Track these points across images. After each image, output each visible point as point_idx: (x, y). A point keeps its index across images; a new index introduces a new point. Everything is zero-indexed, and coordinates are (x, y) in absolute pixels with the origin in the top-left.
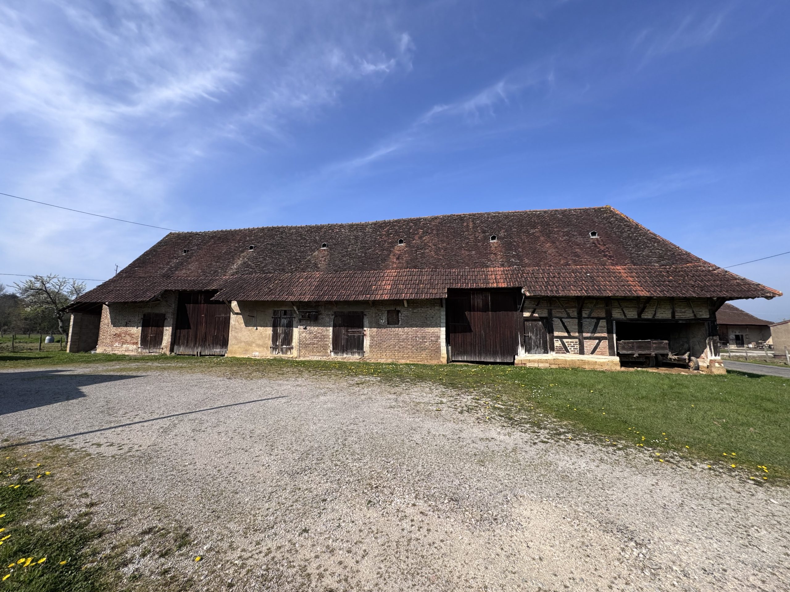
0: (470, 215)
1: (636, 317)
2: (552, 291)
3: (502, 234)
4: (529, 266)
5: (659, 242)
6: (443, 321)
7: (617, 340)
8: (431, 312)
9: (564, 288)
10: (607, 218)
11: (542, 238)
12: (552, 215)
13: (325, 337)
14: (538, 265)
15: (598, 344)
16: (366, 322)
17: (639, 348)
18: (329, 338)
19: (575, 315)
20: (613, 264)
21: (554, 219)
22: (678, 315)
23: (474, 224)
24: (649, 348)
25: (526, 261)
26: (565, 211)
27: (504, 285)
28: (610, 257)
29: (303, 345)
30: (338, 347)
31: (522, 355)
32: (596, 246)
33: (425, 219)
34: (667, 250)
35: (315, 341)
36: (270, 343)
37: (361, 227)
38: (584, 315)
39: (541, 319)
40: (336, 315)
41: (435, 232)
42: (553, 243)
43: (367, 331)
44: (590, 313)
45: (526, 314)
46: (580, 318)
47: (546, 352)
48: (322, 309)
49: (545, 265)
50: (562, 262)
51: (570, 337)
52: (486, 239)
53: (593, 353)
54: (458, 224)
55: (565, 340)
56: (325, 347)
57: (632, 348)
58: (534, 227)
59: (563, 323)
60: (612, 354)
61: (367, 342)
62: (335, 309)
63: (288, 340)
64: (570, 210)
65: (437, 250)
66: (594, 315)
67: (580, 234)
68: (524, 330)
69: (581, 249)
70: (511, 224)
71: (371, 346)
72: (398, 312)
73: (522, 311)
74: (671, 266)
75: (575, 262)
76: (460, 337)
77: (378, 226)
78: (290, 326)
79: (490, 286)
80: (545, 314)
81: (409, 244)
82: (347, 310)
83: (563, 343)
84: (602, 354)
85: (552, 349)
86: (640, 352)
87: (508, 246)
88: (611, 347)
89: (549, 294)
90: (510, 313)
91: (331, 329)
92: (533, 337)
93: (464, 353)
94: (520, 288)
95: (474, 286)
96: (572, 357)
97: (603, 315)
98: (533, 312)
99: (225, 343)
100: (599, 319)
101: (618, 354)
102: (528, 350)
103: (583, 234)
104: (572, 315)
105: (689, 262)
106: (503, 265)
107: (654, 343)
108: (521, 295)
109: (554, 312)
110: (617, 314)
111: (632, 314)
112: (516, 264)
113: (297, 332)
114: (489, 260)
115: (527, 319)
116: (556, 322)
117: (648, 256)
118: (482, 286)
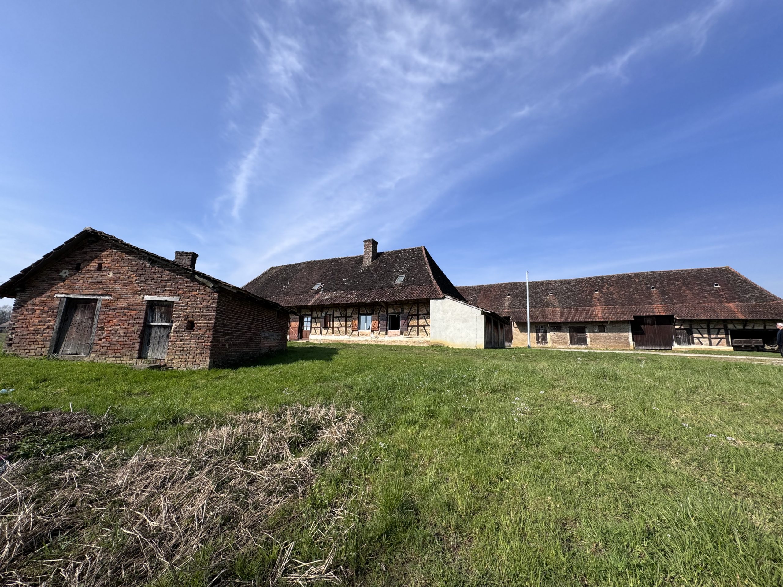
0: (635, 274)
1: (742, 328)
2: (691, 317)
3: (658, 285)
4: (677, 303)
5: (758, 289)
6: (630, 330)
7: (731, 339)
8: (623, 326)
9: (697, 315)
10: (727, 274)
11: (684, 288)
12: (690, 273)
13: (564, 338)
14: (682, 303)
15: (720, 341)
16: (587, 330)
17: (745, 343)
18: (567, 337)
19: (706, 327)
20: (727, 302)
21: (691, 276)
22: (768, 327)
23: (639, 279)
24: (751, 343)
25: (675, 301)
26: (698, 270)
27: (664, 314)
28: (726, 298)
29: (554, 341)
30: (572, 342)
31: (675, 346)
32: (718, 292)
33: (607, 277)
34: (762, 294)
35: (560, 339)
36: (536, 341)
37: (568, 282)
38: (711, 327)
39: (685, 329)
40: (570, 328)
41: (615, 285)
42: (691, 290)
43: (588, 334)
44: (715, 326)
45: (677, 327)
46: (708, 329)
47: (690, 344)
48: (562, 325)
49: (686, 303)
50: (697, 301)
51: (703, 337)
52: (648, 288)
53: (717, 345)
54: (628, 279)
55: (700, 339)
56: (566, 342)
57: (741, 343)
58: (678, 281)
59: (699, 331)
60: (728, 345)
61: (588, 340)
62: (569, 325)
63: (545, 339)
64: (701, 269)
65: (620, 295)
66: (717, 327)
67: (708, 285)
68: (676, 335)
69: (708, 294)
70: (662, 279)
71: (591, 342)
72: (604, 326)
73: (675, 325)
74: (763, 302)
75: (705, 302)
76: (639, 337)
77: (579, 282)
78: (545, 332)
79: (656, 314)
80: (688, 327)
81: (601, 292)
82: (576, 325)
83: (699, 341)
84: (723, 346)
85: (693, 343)
86: (746, 345)
87: (663, 293)
88: (728, 342)
89: (689, 318)
90: (667, 326)
91: (568, 334)
92: (682, 338)
93: (643, 345)
94: (673, 315)
95: (647, 314)
96: (705, 347)
97: (722, 327)
98: (681, 326)
99: (510, 340)
100: (720, 329)
101: (732, 346)
102: (679, 344)
103: (710, 285)
104: (703, 327)
105: (774, 301)
106: (661, 304)
107: (754, 341)
108: (674, 318)
109: (693, 326)
110: (730, 327)
111: (740, 327)
112: (669, 303)
113: (550, 335)
114: (653, 301)
115: (677, 329)
116: (695, 330)
117: (750, 298)
118: (652, 314)
